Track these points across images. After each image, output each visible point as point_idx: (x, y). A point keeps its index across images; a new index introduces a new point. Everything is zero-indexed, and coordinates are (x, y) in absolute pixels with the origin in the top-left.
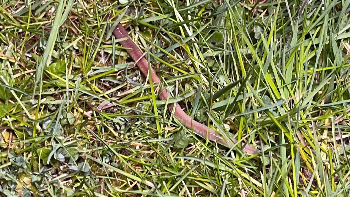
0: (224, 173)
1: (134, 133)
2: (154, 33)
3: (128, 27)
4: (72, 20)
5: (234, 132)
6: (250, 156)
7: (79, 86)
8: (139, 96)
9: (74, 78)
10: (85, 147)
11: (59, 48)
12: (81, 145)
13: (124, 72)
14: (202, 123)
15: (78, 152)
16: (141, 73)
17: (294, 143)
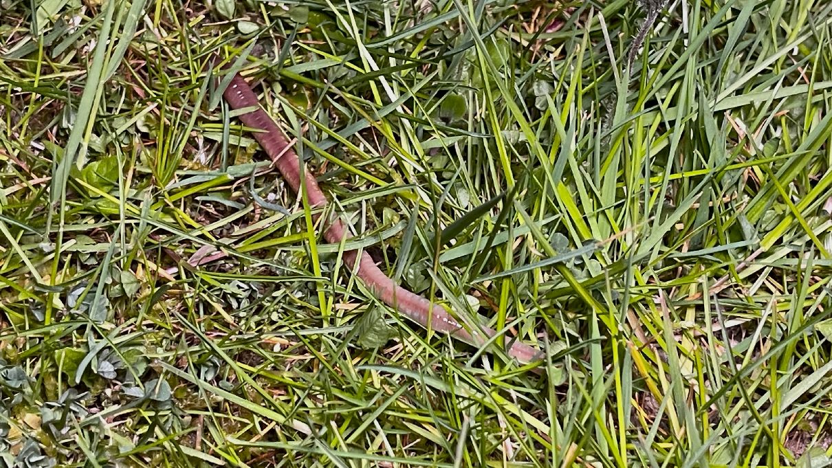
0: (466, 403)
1: (269, 317)
2: (314, 97)
3: (258, 83)
4: (134, 68)
5: (489, 315)
6: (524, 365)
7: (149, 213)
8: (282, 236)
9: (136, 195)
10: (162, 346)
11: (104, 129)
12: (152, 344)
13: (247, 183)
14: (419, 294)
15: (145, 357)
16: (287, 185)
17: (618, 338)
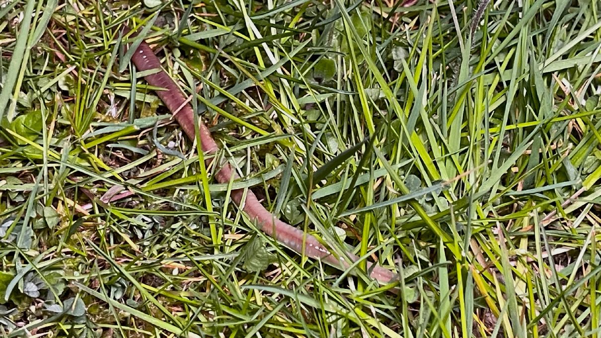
0: (334, 318)
1: (169, 246)
2: (208, 61)
3: (160, 49)
4: (56, 37)
5: (354, 244)
6: (384, 286)
7: (68, 158)
8: (180, 177)
9: (58, 142)
10: (78, 270)
11: (30, 88)
12: (70, 268)
13: (151, 133)
14: (296, 226)
15: (64, 280)
16: (184, 134)
17: (462, 262)
